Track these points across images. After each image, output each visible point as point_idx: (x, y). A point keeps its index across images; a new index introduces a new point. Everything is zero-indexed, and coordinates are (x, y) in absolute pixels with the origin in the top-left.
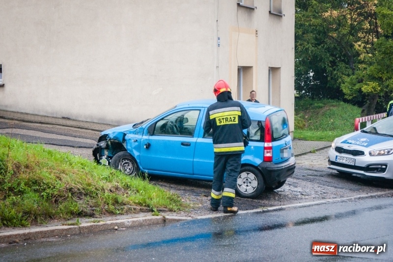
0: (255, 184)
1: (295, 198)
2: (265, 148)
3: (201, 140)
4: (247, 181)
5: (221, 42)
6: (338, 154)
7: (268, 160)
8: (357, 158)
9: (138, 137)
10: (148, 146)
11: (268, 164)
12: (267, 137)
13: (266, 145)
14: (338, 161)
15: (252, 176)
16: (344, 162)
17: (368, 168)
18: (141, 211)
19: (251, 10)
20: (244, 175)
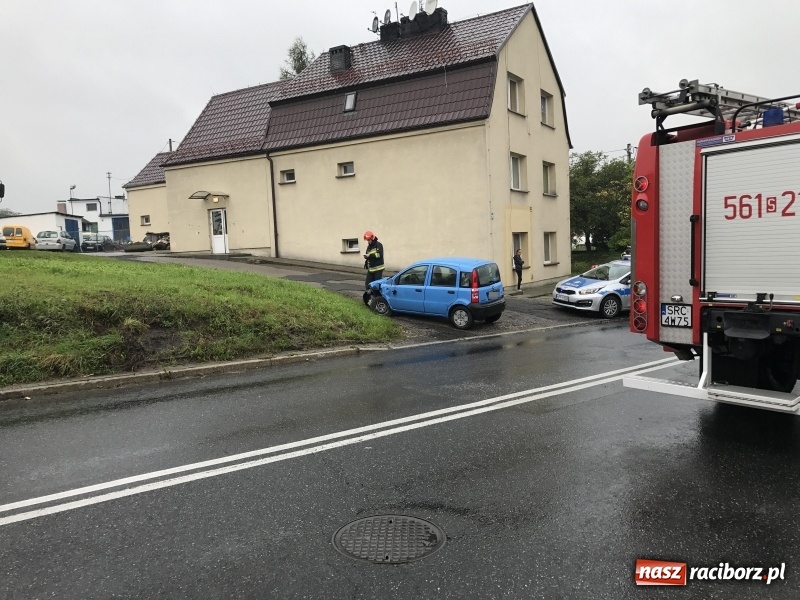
0: (466, 319)
2: (473, 293)
3: (427, 285)
4: (460, 317)
5: (495, 216)
6: (558, 293)
8: (570, 296)
9: (389, 286)
10: (395, 292)
13: (474, 290)
14: (558, 298)
15: (464, 313)
16: (562, 299)
17: (578, 304)
19: (525, 193)
20: (458, 312)
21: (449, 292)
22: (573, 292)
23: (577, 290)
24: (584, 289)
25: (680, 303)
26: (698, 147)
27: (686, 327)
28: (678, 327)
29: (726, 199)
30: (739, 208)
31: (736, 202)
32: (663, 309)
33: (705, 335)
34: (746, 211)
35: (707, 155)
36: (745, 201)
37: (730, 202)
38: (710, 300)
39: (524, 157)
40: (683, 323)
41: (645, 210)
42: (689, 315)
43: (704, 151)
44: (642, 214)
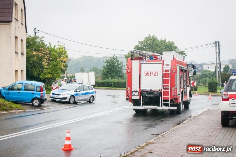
0: (38, 103)
1: (47, 107)
2: (41, 93)
3: (23, 91)
4: (36, 102)
6: (53, 95)
7: (42, 96)
8: (59, 96)
9: (5, 91)
10: (8, 93)
11: (42, 97)
12: (42, 90)
13: (41, 92)
14: (53, 97)
15: (38, 101)
16: (55, 97)
17: (62, 99)
18: (17, 109)
19: (18, 53)
20: (35, 100)
21: (32, 93)
22: (60, 95)
23: (61, 94)
24: (64, 93)
25: (136, 91)
26: (140, 62)
27: (137, 96)
28: (136, 96)
29: (145, 72)
30: (147, 74)
31: (147, 73)
32: (133, 92)
33: (141, 97)
34: (148, 74)
35: (141, 64)
36: (148, 73)
37: (146, 73)
38: (142, 90)
39: (17, 37)
40: (137, 95)
41: (129, 73)
42: (138, 93)
43: (141, 63)
44: (129, 74)
